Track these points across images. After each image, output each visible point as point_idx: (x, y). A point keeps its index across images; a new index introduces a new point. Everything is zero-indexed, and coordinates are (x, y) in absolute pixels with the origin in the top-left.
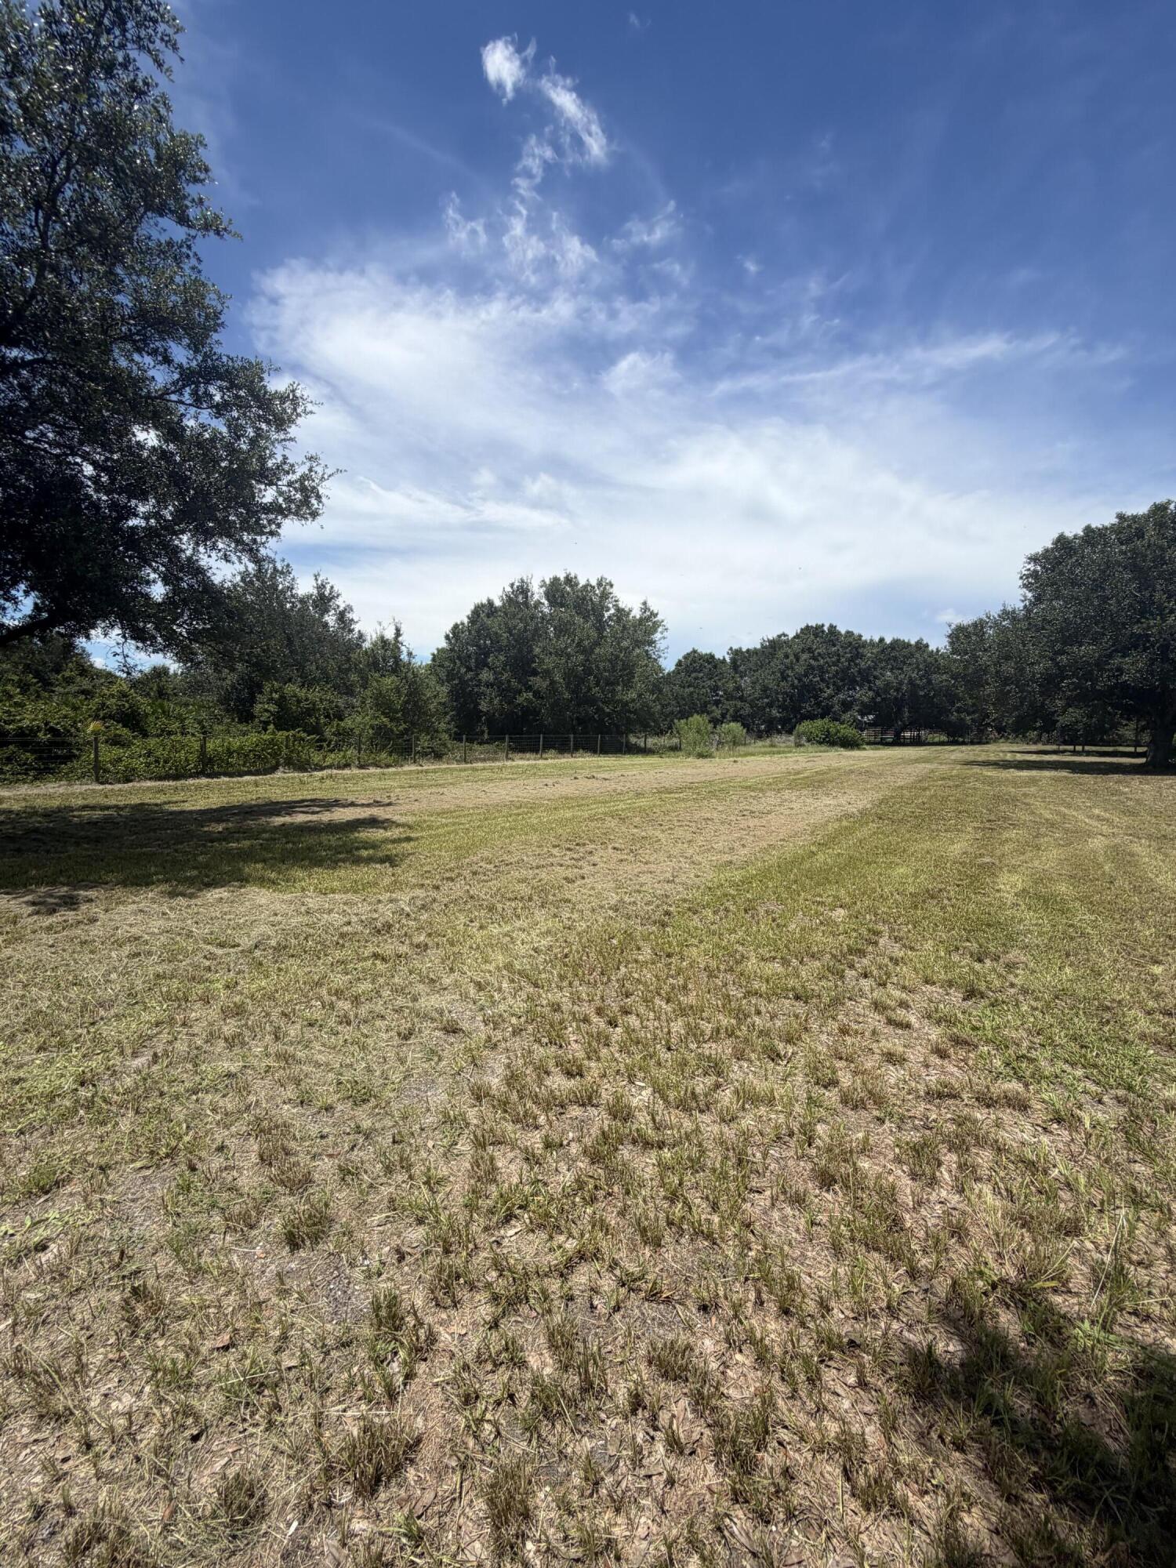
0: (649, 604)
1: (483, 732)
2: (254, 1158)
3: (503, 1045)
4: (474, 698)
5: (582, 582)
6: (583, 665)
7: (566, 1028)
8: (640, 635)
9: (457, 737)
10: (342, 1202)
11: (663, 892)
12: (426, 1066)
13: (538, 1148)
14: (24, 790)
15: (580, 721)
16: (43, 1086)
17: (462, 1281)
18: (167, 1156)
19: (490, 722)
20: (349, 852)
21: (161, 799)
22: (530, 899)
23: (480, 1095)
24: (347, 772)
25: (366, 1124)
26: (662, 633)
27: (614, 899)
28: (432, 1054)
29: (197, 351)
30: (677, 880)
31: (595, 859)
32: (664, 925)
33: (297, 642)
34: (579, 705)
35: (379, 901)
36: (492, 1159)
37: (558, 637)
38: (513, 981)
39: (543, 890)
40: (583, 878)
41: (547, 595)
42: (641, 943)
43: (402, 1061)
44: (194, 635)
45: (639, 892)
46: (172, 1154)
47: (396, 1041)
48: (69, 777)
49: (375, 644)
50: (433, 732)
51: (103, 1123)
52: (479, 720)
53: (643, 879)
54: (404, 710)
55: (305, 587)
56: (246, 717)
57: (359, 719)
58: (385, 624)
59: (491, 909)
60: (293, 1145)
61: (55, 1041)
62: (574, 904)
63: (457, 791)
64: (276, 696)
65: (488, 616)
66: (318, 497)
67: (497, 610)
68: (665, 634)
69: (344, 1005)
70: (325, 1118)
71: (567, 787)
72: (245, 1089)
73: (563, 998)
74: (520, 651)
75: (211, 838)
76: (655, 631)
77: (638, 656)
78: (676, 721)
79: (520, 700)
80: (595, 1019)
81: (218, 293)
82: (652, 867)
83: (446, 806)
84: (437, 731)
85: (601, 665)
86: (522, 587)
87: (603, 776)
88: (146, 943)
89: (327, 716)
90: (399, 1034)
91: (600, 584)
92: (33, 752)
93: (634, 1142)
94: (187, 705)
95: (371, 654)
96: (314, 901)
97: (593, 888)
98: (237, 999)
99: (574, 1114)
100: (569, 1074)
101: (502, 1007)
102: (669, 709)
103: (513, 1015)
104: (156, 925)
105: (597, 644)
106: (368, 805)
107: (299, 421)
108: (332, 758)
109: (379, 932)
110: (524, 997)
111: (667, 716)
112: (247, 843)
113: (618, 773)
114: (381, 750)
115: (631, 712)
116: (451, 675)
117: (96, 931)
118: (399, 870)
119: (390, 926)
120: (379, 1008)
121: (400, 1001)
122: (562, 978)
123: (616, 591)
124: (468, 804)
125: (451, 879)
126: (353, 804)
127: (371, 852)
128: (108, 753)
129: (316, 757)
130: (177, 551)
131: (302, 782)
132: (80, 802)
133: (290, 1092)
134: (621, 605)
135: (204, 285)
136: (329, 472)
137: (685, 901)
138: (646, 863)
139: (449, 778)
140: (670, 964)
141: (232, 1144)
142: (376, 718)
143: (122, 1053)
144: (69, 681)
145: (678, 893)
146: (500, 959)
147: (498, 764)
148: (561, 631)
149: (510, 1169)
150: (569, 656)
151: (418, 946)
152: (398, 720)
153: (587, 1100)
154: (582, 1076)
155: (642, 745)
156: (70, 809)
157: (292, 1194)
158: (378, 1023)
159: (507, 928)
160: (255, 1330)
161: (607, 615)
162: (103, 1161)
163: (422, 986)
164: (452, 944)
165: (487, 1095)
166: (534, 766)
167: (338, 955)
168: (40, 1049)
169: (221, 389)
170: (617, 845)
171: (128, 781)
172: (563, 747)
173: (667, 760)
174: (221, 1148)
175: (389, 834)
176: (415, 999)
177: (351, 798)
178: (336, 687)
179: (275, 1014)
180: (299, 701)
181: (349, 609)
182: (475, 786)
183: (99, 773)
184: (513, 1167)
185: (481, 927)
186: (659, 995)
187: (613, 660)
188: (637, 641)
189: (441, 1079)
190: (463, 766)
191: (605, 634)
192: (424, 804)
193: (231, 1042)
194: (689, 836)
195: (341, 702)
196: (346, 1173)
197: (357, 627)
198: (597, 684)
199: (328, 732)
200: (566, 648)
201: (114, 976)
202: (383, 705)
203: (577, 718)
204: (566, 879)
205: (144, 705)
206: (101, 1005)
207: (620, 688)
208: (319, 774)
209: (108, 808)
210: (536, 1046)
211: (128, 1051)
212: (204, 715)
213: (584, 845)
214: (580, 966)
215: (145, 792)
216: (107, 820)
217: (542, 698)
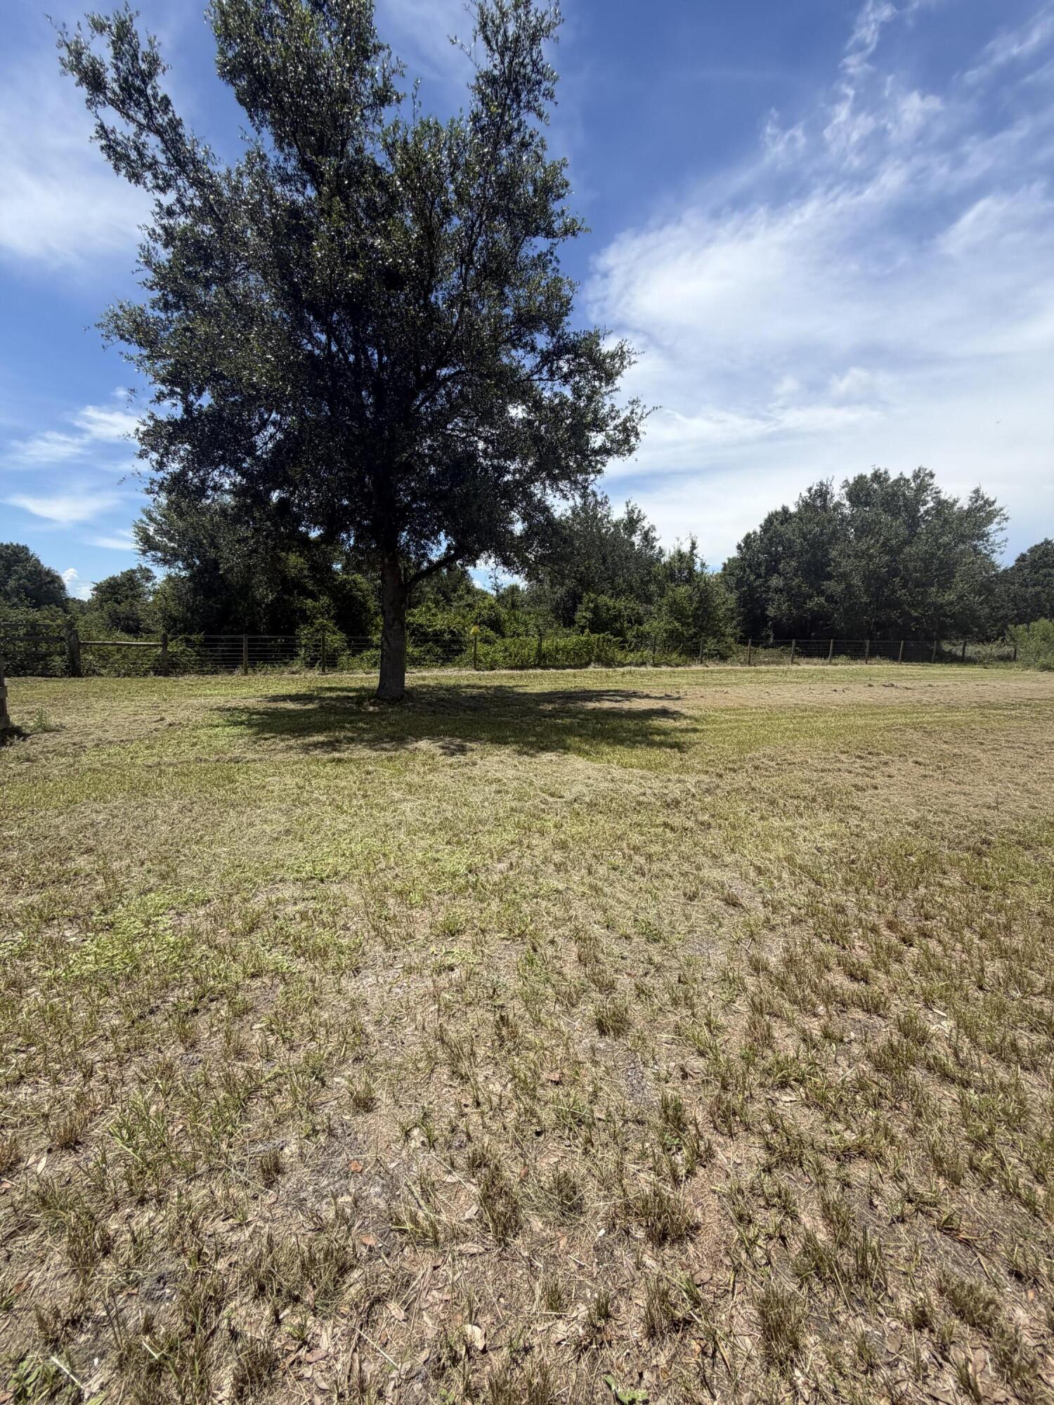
0: (983, 491)
1: (768, 636)
2: (574, 957)
3: (782, 930)
4: (762, 604)
5: (893, 476)
6: (888, 566)
7: (850, 932)
8: (966, 528)
9: (742, 641)
10: (638, 1013)
11: (981, 818)
12: (708, 927)
13: (817, 1034)
14: (436, 672)
15: (879, 626)
16: (449, 868)
17: (738, 1119)
18: (519, 935)
19: (777, 626)
20: (645, 735)
21: (512, 683)
22: (814, 800)
23: (758, 967)
24: (643, 669)
25: (657, 959)
26: (999, 523)
27: (914, 815)
28: (713, 918)
29: (553, 335)
30: (1002, 808)
31: (892, 770)
32: (980, 854)
33: (609, 560)
34: (878, 609)
35: (669, 780)
36: (769, 1027)
37: (858, 538)
38: (793, 873)
39: (828, 793)
40: (876, 788)
41: (850, 496)
42: (948, 868)
43: (688, 918)
44: (541, 560)
45: (947, 812)
46: (523, 934)
47: (682, 900)
48: (458, 665)
49: (672, 558)
50: (719, 635)
51: (482, 901)
52: (766, 625)
53: (953, 799)
54: (695, 616)
55: (618, 513)
56: (569, 622)
57: (655, 624)
58: (682, 540)
59: (773, 802)
60: (601, 956)
61: (455, 839)
62: (864, 812)
63: (741, 691)
64: (591, 605)
65: (782, 523)
66: (637, 434)
67: (791, 516)
68: (1004, 524)
69: (640, 860)
70: (624, 943)
71: (859, 694)
72: (567, 904)
73: (850, 901)
74: (814, 555)
75: (544, 715)
76: (990, 522)
77: (962, 552)
78: (1010, 626)
79: (810, 605)
80: (885, 932)
81: (570, 284)
82: (967, 789)
83: (730, 704)
84: (723, 635)
85: (911, 565)
86: (821, 490)
87: (905, 685)
88: (505, 784)
89: (630, 622)
90: (685, 895)
91: (916, 476)
92: (441, 647)
93: (929, 1068)
94: (529, 613)
95: (669, 567)
96: (617, 772)
97: (887, 800)
98: (562, 836)
99: (856, 1016)
100: (853, 977)
101: (782, 895)
102: (1002, 612)
103: (792, 905)
104: (511, 773)
105: (908, 542)
106: (660, 698)
107: (625, 372)
108: (631, 657)
109: (668, 805)
110: (806, 892)
111: (997, 621)
112: (568, 721)
113: (924, 683)
114: (672, 651)
115: (947, 616)
116: (740, 582)
117: (476, 771)
118: (686, 756)
119: (678, 803)
120: (668, 869)
121: (686, 867)
122: (848, 882)
123: (937, 482)
124: (749, 703)
125: (735, 771)
126: (647, 696)
127: (663, 737)
128: (482, 648)
129: (619, 656)
130: (532, 495)
131: (607, 676)
132: (466, 683)
133: (599, 916)
134: (943, 496)
135: (561, 281)
136: (646, 411)
137: (1013, 832)
138: (958, 783)
139: (733, 679)
140: (988, 897)
141: (560, 941)
142: (670, 623)
143: (492, 857)
144: (461, 598)
145: (1003, 822)
146: (780, 850)
147: (782, 667)
148: (863, 531)
149: (787, 1044)
150: (871, 557)
151: (702, 823)
152: (688, 625)
153: (874, 1008)
154: (867, 983)
155: (959, 653)
156: (460, 686)
157: (600, 992)
158: (667, 880)
159: (789, 823)
160: (575, 1080)
161: (922, 509)
162: (483, 926)
163: (704, 859)
164: (734, 828)
165: (766, 969)
166: (823, 672)
167: (636, 818)
168: (448, 843)
169: (568, 361)
170: (920, 760)
171: (492, 669)
172: (856, 653)
173: (994, 671)
174: (552, 942)
175: (677, 724)
176: (699, 868)
177: (646, 691)
178: (638, 597)
179: (589, 853)
180: (608, 609)
181: (653, 528)
182: (762, 687)
183: (476, 663)
184: (789, 1041)
185: (762, 818)
186: (970, 926)
187: (928, 560)
188: (962, 535)
189: (720, 943)
190: (747, 668)
191: (919, 530)
192: (709, 702)
193: (559, 867)
194: (1022, 760)
195: (641, 610)
196: (641, 992)
197: (657, 544)
198: (904, 586)
199: (630, 635)
200: (869, 548)
201: (486, 804)
202: (677, 611)
203: (876, 623)
204: (855, 786)
205: (504, 613)
206: (480, 822)
207: (934, 589)
208: (621, 670)
209: (481, 687)
210: (816, 940)
211: (496, 857)
212: (541, 621)
213: (878, 754)
214: (869, 875)
215: (501, 678)
216: (481, 696)
217: (836, 602)
